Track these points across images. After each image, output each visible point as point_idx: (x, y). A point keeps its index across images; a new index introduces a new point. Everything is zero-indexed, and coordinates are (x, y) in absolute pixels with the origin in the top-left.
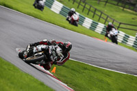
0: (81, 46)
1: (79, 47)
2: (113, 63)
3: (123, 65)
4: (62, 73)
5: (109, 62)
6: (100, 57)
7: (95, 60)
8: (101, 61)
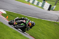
0: (19, 7)
1: (18, 7)
2: (33, 14)
3: (37, 15)
4: (11, 19)
5: (31, 14)
6: (27, 11)
7: (25, 13)
8: (28, 13)
